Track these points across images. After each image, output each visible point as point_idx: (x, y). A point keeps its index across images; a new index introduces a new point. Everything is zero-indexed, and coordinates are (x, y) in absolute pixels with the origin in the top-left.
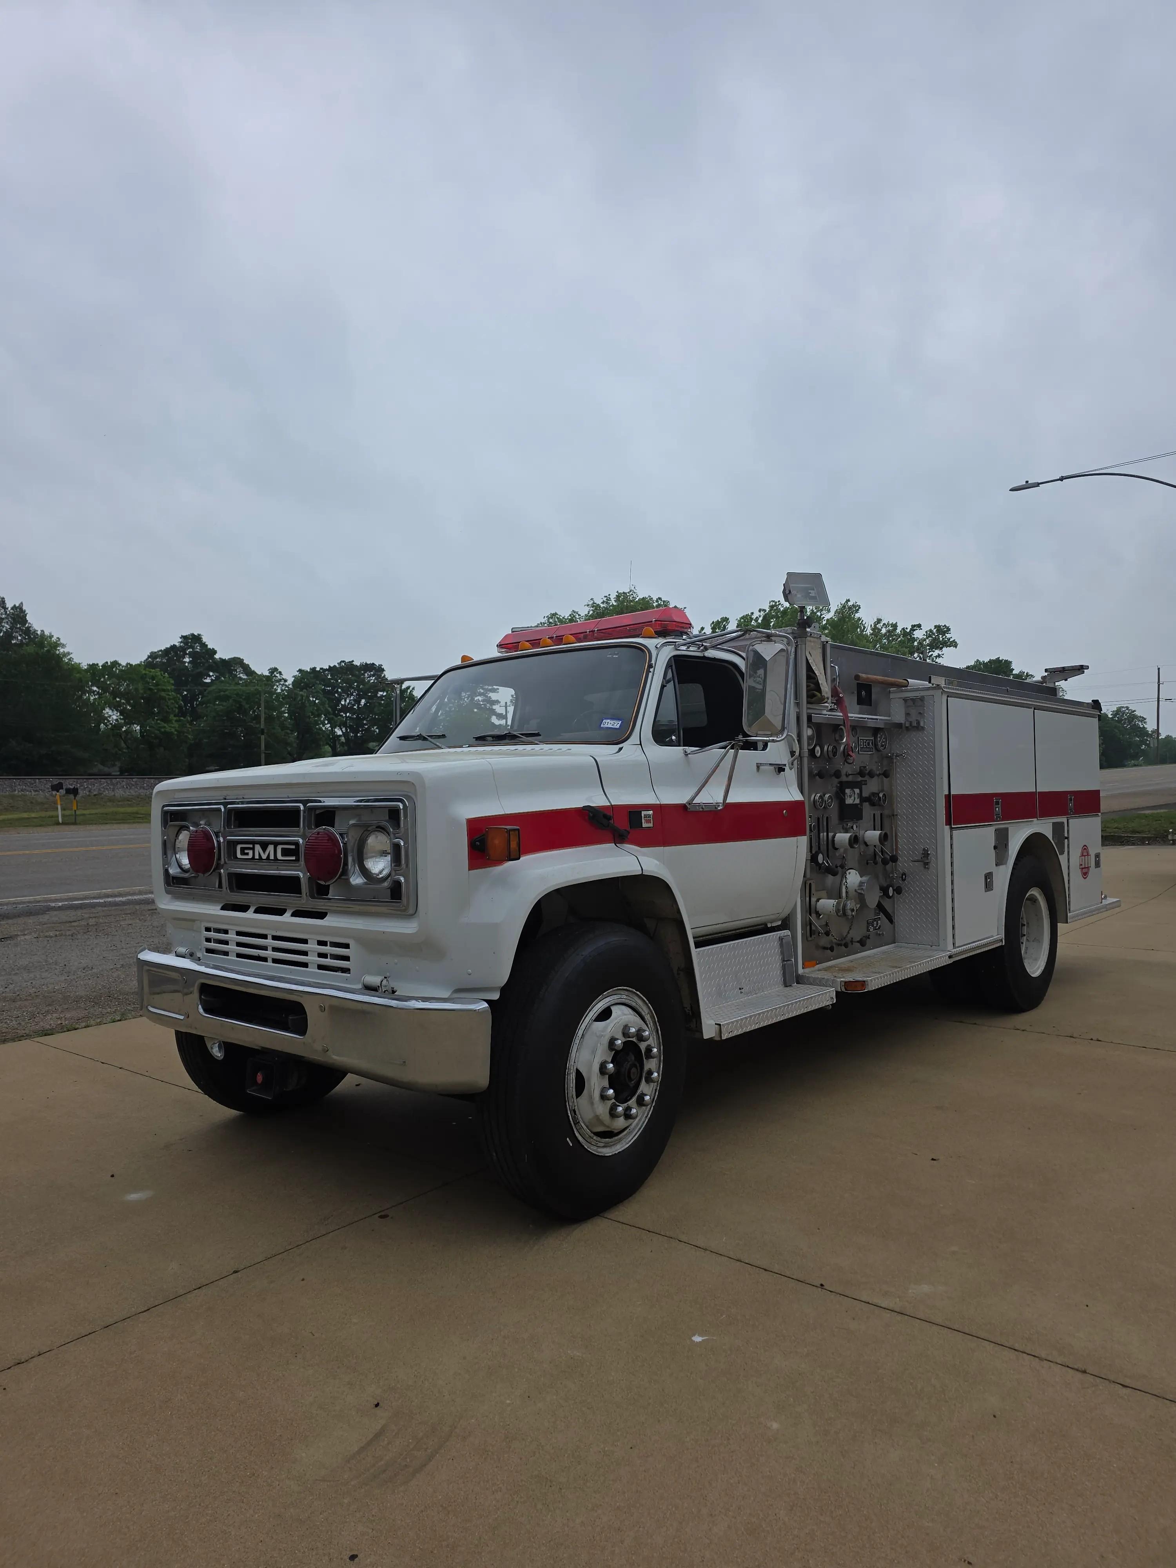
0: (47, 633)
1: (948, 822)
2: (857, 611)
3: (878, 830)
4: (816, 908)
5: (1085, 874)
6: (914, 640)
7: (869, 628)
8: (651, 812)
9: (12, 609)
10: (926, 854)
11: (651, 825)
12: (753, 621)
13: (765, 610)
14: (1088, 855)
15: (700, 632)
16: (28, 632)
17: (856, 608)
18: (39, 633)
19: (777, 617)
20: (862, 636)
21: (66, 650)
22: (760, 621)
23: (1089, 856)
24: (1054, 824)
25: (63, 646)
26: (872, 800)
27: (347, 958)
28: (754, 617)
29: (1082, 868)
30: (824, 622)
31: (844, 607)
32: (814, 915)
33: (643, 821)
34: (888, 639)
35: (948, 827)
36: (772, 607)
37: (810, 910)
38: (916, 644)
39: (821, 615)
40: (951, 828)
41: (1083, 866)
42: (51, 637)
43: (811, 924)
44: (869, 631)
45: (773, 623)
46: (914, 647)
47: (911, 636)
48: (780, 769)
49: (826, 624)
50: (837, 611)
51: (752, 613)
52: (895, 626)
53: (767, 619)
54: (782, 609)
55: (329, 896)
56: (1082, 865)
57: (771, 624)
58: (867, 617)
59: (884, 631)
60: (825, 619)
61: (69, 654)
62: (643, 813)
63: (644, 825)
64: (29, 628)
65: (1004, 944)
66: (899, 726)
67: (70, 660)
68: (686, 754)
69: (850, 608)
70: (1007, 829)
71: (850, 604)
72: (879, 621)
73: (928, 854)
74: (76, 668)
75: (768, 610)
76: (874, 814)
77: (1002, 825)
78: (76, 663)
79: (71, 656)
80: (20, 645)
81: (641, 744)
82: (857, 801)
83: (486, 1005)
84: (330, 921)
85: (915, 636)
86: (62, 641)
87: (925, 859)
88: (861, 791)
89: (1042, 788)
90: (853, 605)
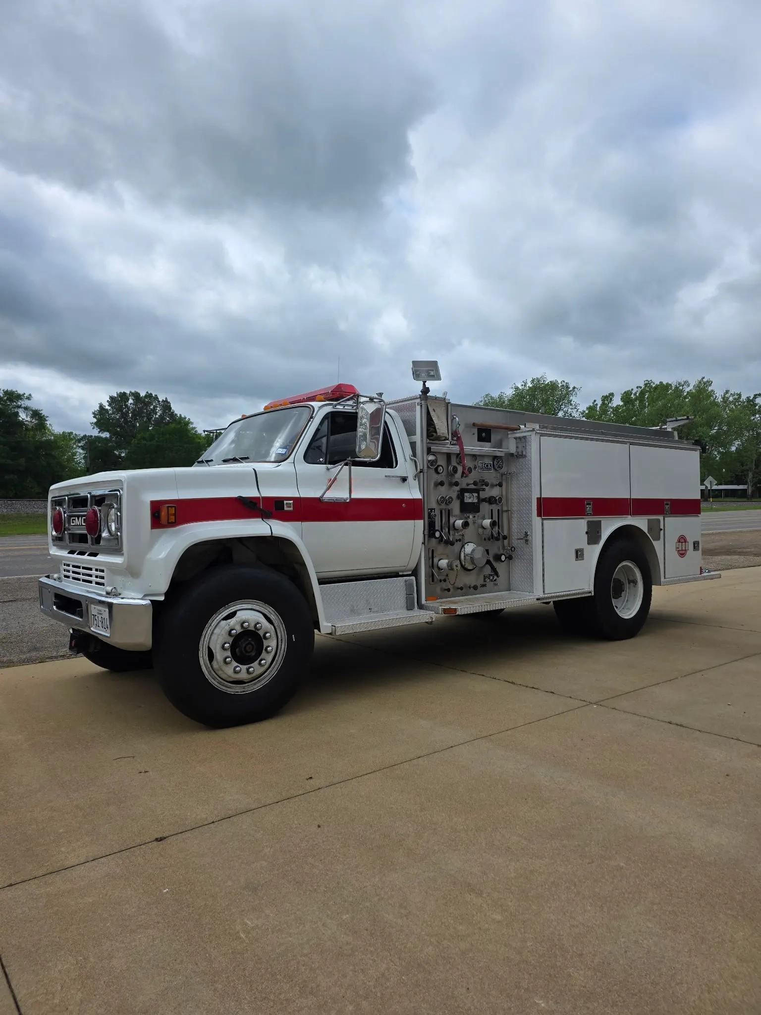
0: (183, 416)
1: (539, 515)
2: (710, 385)
3: (489, 519)
4: (438, 565)
5: (682, 554)
6: (756, 405)
7: (720, 397)
8: (292, 502)
9: (162, 402)
10: (526, 535)
11: (291, 509)
12: (633, 395)
13: (641, 387)
14: (685, 542)
15: (593, 403)
16: (172, 415)
17: (709, 383)
18: (178, 415)
19: (650, 392)
20: (715, 404)
21: (194, 426)
22: (638, 395)
23: (687, 543)
24: (648, 520)
25: (192, 423)
26: (491, 500)
27: (103, 578)
28: (634, 392)
29: (679, 551)
30: (685, 394)
31: (700, 382)
32: (436, 569)
33: (285, 506)
34: (735, 405)
35: (539, 518)
36: (646, 385)
37: (432, 565)
38: (757, 407)
39: (683, 389)
40: (543, 519)
41: (680, 549)
42: (185, 418)
43: (433, 575)
44: (720, 400)
45: (647, 396)
46: (756, 410)
47: (753, 402)
48: (404, 479)
49: (687, 395)
50: (695, 385)
51: (632, 389)
52: (740, 395)
53: (642, 393)
54: (654, 386)
55: (100, 544)
56: (678, 548)
57: (646, 397)
58: (718, 391)
59: (731, 399)
60: (686, 391)
61: (195, 428)
62: (285, 502)
63: (286, 509)
64: (172, 412)
65: (593, 594)
66: (512, 455)
67: (195, 431)
68: (328, 469)
69: (705, 383)
70: (600, 521)
71: (705, 380)
72: (727, 392)
73: (528, 535)
74: (198, 436)
75: (643, 387)
76: (492, 510)
77: (596, 518)
78: (199, 434)
79: (196, 429)
80: (169, 422)
81: (294, 463)
82: (475, 501)
83: (149, 602)
84: (100, 558)
85: (756, 402)
86: (191, 420)
87: (526, 538)
88: (479, 495)
89: (635, 496)
90: (707, 381)
